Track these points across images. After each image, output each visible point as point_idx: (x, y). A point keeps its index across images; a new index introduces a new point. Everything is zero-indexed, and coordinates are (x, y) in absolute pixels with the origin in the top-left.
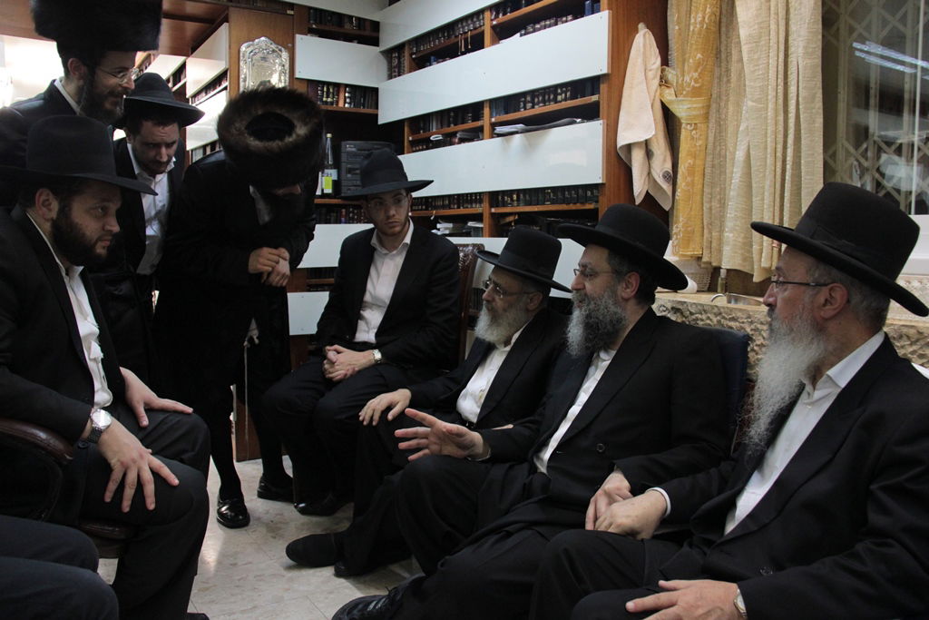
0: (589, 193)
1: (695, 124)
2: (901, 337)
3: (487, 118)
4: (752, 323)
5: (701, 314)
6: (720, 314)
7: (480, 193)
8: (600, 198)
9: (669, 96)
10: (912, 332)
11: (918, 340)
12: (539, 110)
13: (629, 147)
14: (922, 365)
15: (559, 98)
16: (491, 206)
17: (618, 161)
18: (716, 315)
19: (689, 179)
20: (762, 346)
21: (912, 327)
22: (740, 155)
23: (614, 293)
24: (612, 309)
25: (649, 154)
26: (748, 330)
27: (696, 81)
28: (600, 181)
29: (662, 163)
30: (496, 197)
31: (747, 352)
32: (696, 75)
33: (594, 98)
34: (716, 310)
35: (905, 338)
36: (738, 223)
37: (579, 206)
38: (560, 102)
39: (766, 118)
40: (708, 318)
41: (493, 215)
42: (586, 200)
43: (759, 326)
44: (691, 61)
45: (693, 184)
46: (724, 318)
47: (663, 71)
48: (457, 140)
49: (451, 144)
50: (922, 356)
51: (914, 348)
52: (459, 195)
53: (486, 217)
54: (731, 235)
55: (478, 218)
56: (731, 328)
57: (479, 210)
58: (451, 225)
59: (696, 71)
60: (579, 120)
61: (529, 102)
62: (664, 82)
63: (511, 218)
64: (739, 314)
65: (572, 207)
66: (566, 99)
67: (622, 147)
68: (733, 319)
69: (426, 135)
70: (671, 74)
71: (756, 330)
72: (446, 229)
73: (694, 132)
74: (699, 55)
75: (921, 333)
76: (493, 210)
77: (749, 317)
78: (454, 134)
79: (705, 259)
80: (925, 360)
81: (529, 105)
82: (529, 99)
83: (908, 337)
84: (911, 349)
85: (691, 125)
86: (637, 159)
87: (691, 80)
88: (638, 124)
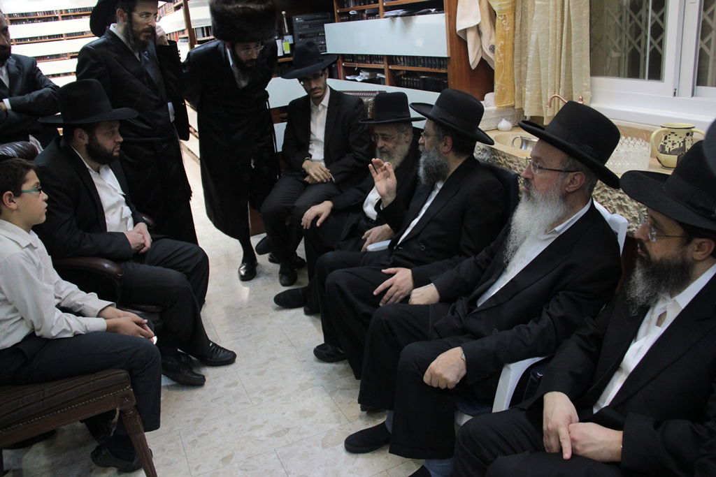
0: (442, 62)
1: (505, 16)
3: (381, 4)
4: (519, 165)
7: (383, 56)
8: (448, 66)
13: (465, 31)
14: (602, 204)
16: (389, 64)
17: (458, 41)
19: (502, 55)
23: (437, 148)
25: (479, 33)
26: (518, 170)
28: (446, 56)
29: (489, 39)
30: (391, 59)
34: (503, 155)
37: (436, 70)
39: (549, 11)
41: (391, 70)
42: (440, 67)
45: (504, 58)
46: (506, 160)
48: (365, 16)
49: (362, 19)
50: (602, 197)
51: (599, 192)
52: (370, 55)
53: (386, 71)
54: (529, 93)
55: (382, 71)
57: (382, 66)
58: (368, 74)
60: (433, 10)
63: (402, 73)
64: (514, 159)
65: (433, 70)
67: (460, 31)
68: (511, 162)
69: (345, 10)
72: (366, 76)
73: (503, 21)
76: (390, 67)
77: (518, 162)
78: (363, 11)
79: (516, 107)
80: (604, 200)
84: (597, 193)
85: (501, 16)
86: (471, 37)
88: (469, 14)
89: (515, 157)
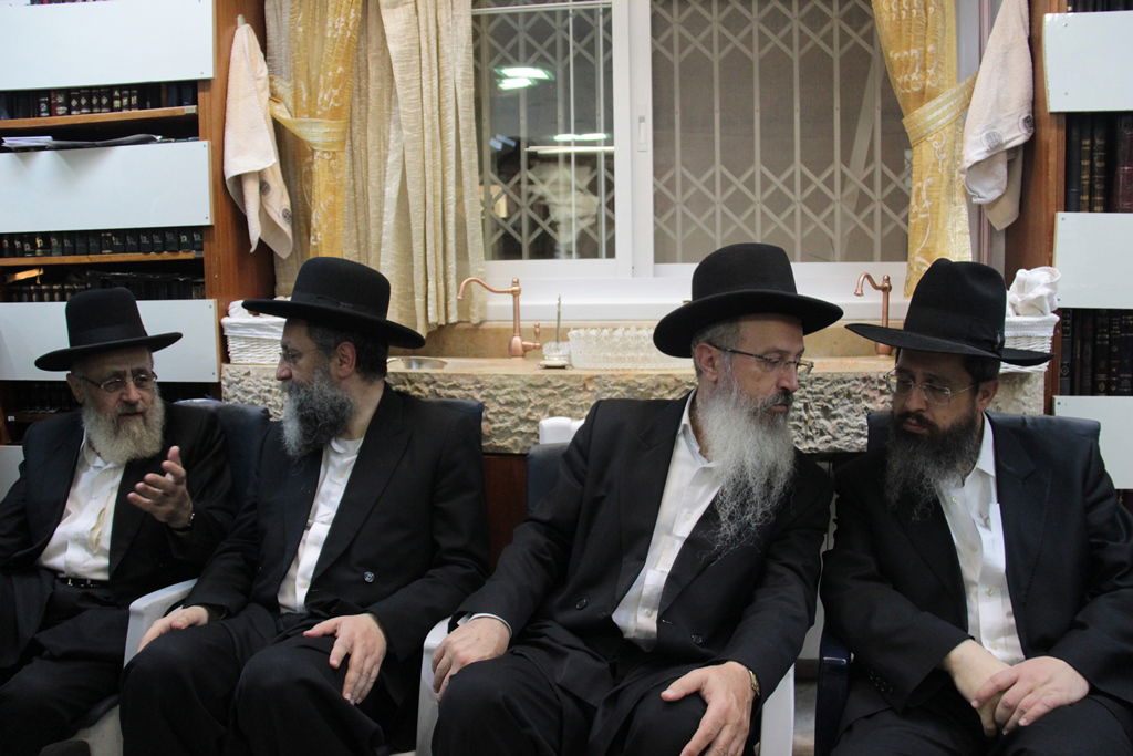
1: (334, 152)
2: (658, 386)
4: (481, 389)
5: (405, 385)
6: (434, 382)
8: (206, 245)
9: (284, 115)
11: (676, 388)
12: (79, 118)
13: (239, 179)
15: (117, 103)
17: (228, 194)
18: (427, 384)
19: (330, 220)
20: (495, 414)
21: (669, 376)
22: (392, 190)
23: (327, 373)
24: (330, 394)
25: (264, 188)
26: (478, 397)
27: (336, 100)
28: (208, 222)
29: (279, 202)
32: (336, 92)
33: (189, 109)
34: (426, 378)
35: (663, 387)
37: (166, 256)
38: (120, 109)
40: (417, 389)
42: (180, 247)
43: (492, 391)
44: (330, 74)
46: (440, 386)
56: (452, 397)
59: (336, 87)
60: (159, 138)
61: (61, 105)
62: (274, 97)
64: (462, 381)
65: (153, 256)
66: (130, 107)
67: (231, 179)
68: (454, 387)
70: (283, 88)
71: (489, 396)
73: (333, 162)
74: (340, 69)
75: (679, 381)
77: (477, 383)
81: (61, 110)
82: (60, 99)
83: (666, 386)
85: (329, 153)
86: (251, 190)
87: (330, 97)
88: (251, 152)
89: (463, 375)
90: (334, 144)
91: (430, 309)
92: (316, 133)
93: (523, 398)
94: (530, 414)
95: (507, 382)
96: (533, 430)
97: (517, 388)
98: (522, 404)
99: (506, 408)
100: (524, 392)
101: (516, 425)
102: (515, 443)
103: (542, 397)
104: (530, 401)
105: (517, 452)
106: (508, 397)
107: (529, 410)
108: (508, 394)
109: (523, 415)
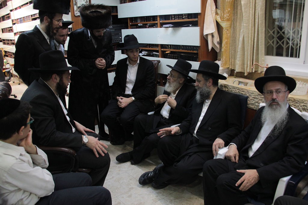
1: (228, 29)
2: (289, 100)
3: (159, 21)
4: (249, 93)
5: (233, 89)
6: (239, 89)
7: (158, 44)
8: (199, 50)
9: (219, 20)
10: (293, 99)
11: (294, 101)
12: (176, 21)
13: (207, 35)
14: (295, 108)
15: (183, 17)
16: (161, 48)
17: (204, 39)
18: (238, 90)
19: (226, 46)
20: (251, 99)
21: (293, 98)
22: (241, 39)
23: (206, 85)
24: (207, 90)
25: (213, 36)
26: (248, 95)
27: (228, 17)
28: (199, 45)
29: (217, 39)
30: (163, 46)
31: (247, 101)
32: (228, 15)
33: (196, 19)
34: (238, 88)
36: (240, 59)
37: (191, 51)
38: (184, 19)
39: (249, 28)
40: (235, 90)
41: (162, 51)
42: (194, 50)
43: (251, 94)
44: (227, 11)
45: (227, 47)
46: (240, 91)
47: (216, 10)
48: (148, 26)
49: (146, 27)
50: (295, 105)
51: (293, 103)
52: (149, 44)
53: (160, 51)
54: (238, 62)
55: (157, 51)
56: (242, 94)
57: (157, 49)
58: (147, 52)
59: (228, 14)
60: (191, 25)
61: (173, 18)
62: (217, 14)
63: (168, 52)
64: (245, 90)
65: (189, 51)
66: (186, 18)
67: (205, 35)
68: (243, 91)
69: (136, 23)
70: (219, 11)
71: (250, 95)
72: (145, 53)
73: (227, 31)
74: (229, 9)
75: (295, 100)
76: (162, 50)
77: (248, 91)
78: (147, 24)
79: (230, 68)
80: (295, 107)
81: (173, 19)
82: (173, 16)
83: (291, 101)
84: (292, 104)
85: (226, 29)
86: (210, 39)
87: (227, 16)
88: (210, 28)
89: (245, 89)
90: (228, 27)
91: (248, 68)
92: (224, 25)
93: (257, 97)
94: (258, 101)
95: (254, 93)
96: (258, 105)
97: (256, 95)
98: (257, 98)
99: (253, 99)
100: (258, 96)
101: (255, 103)
102: (254, 107)
103: (261, 98)
104: (258, 98)
105: (255, 109)
106: (254, 96)
107: (258, 100)
108: (254, 95)
109: (257, 101)
